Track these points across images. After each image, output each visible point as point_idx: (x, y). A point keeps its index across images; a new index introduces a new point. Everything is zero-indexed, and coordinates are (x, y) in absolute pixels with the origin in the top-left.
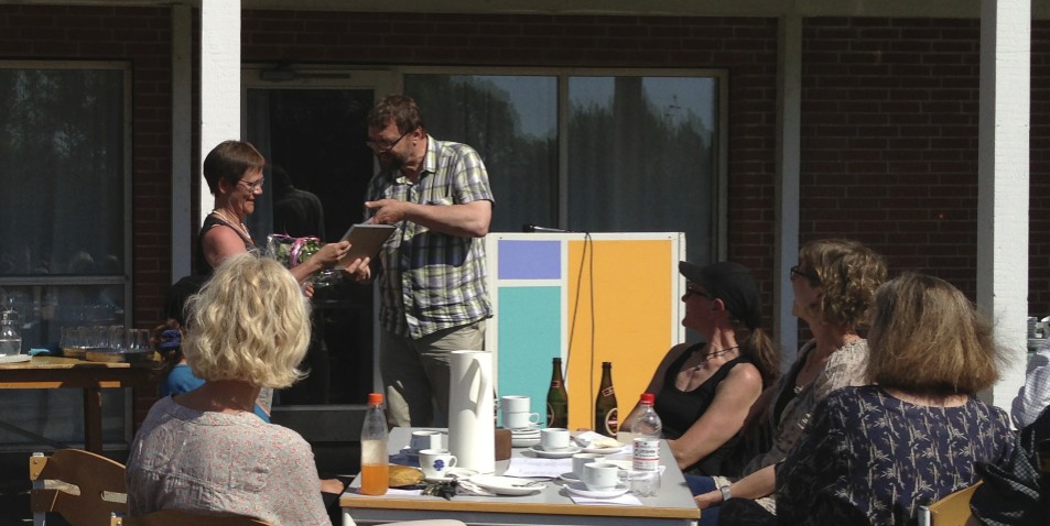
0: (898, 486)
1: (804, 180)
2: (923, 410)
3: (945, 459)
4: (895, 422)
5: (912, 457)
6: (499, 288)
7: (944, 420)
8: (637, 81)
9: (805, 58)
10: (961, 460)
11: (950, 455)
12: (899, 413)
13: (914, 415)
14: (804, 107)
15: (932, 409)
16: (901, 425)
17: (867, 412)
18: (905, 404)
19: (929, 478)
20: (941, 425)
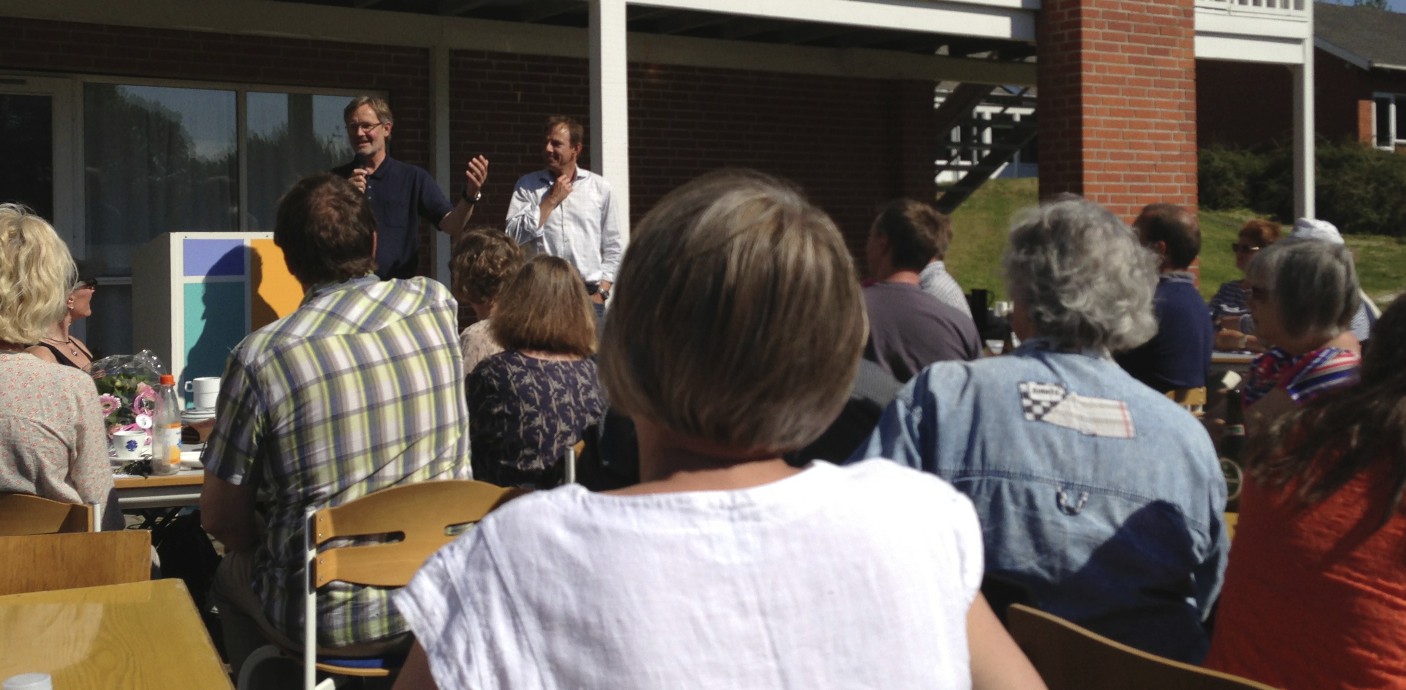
0: (544, 431)
2: (557, 364)
3: (578, 403)
4: (537, 379)
5: (554, 404)
6: (185, 285)
7: (572, 370)
8: (308, 100)
10: (590, 402)
11: (582, 398)
12: (539, 369)
13: (551, 369)
15: (563, 363)
16: (542, 379)
17: (514, 374)
18: (542, 361)
19: (567, 420)
20: (571, 374)
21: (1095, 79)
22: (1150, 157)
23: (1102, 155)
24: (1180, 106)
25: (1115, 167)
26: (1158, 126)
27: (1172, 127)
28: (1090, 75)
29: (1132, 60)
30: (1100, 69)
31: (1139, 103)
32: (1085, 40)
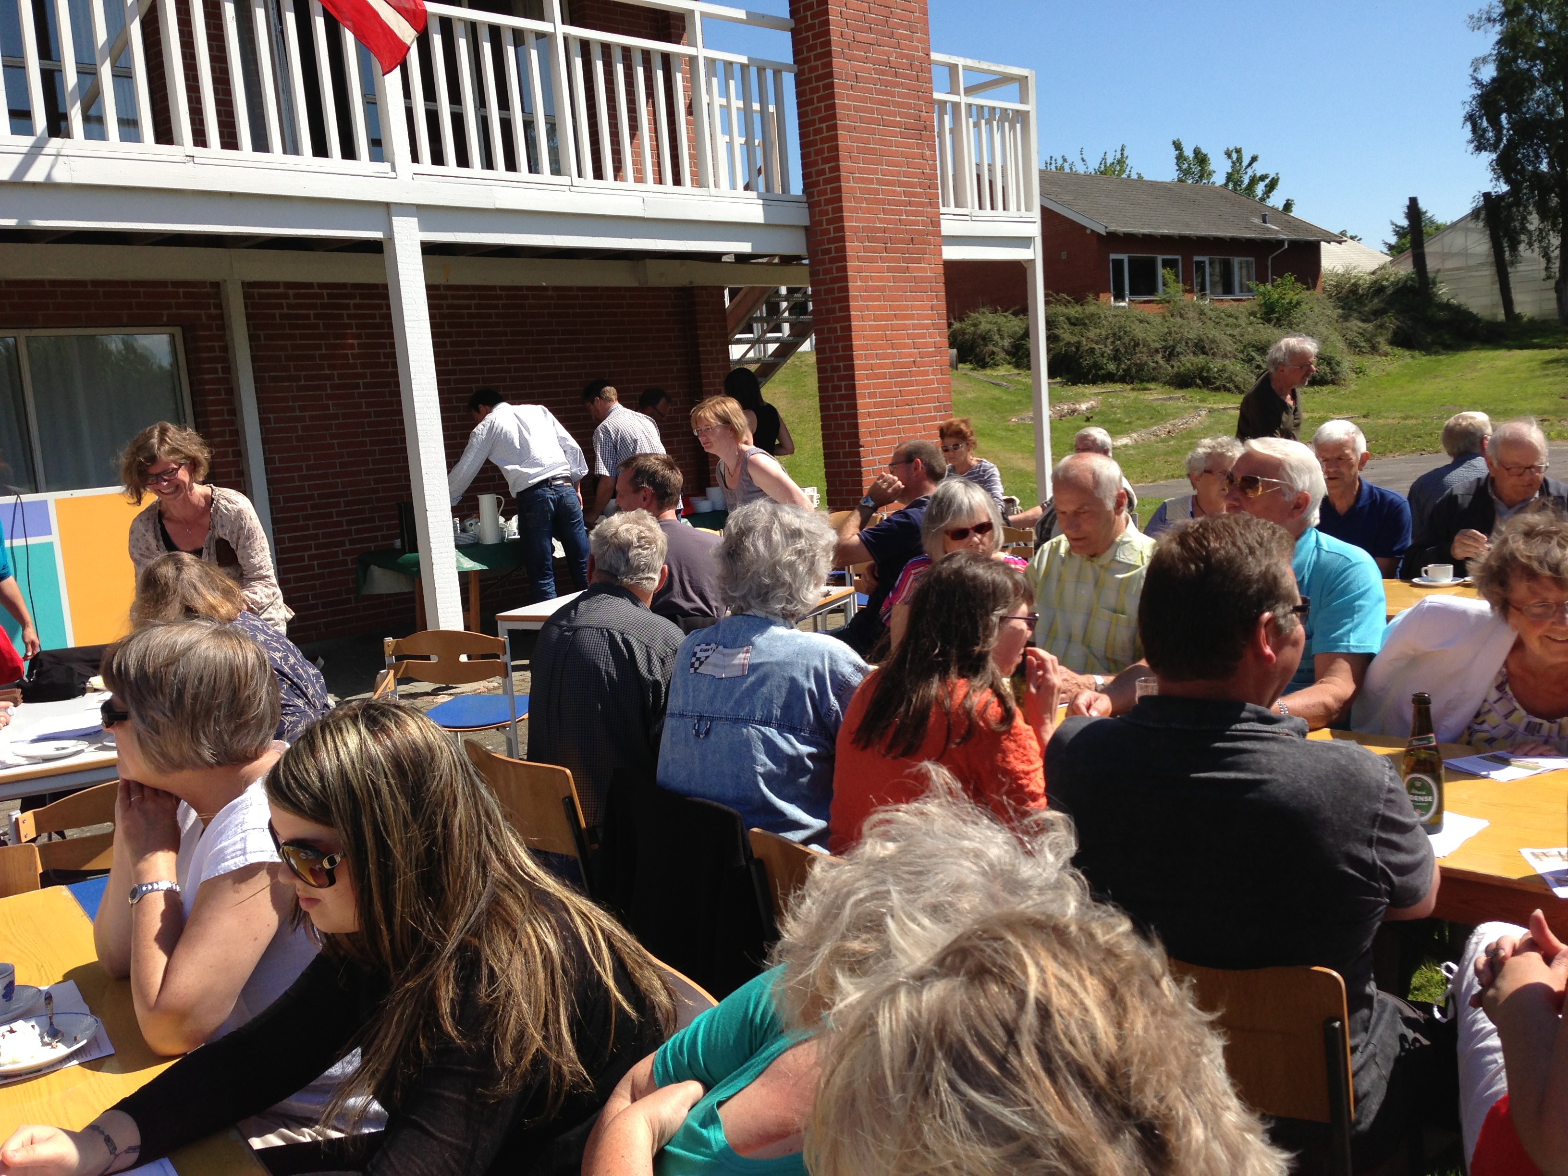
1: (263, 421)
9: (249, 317)
14: (254, 359)
21: (859, 289)
22: (910, 355)
23: (871, 357)
24: (932, 308)
25: (881, 366)
26: (915, 327)
27: (926, 327)
28: (855, 285)
29: (890, 269)
30: (864, 279)
31: (898, 308)
32: (849, 253)
